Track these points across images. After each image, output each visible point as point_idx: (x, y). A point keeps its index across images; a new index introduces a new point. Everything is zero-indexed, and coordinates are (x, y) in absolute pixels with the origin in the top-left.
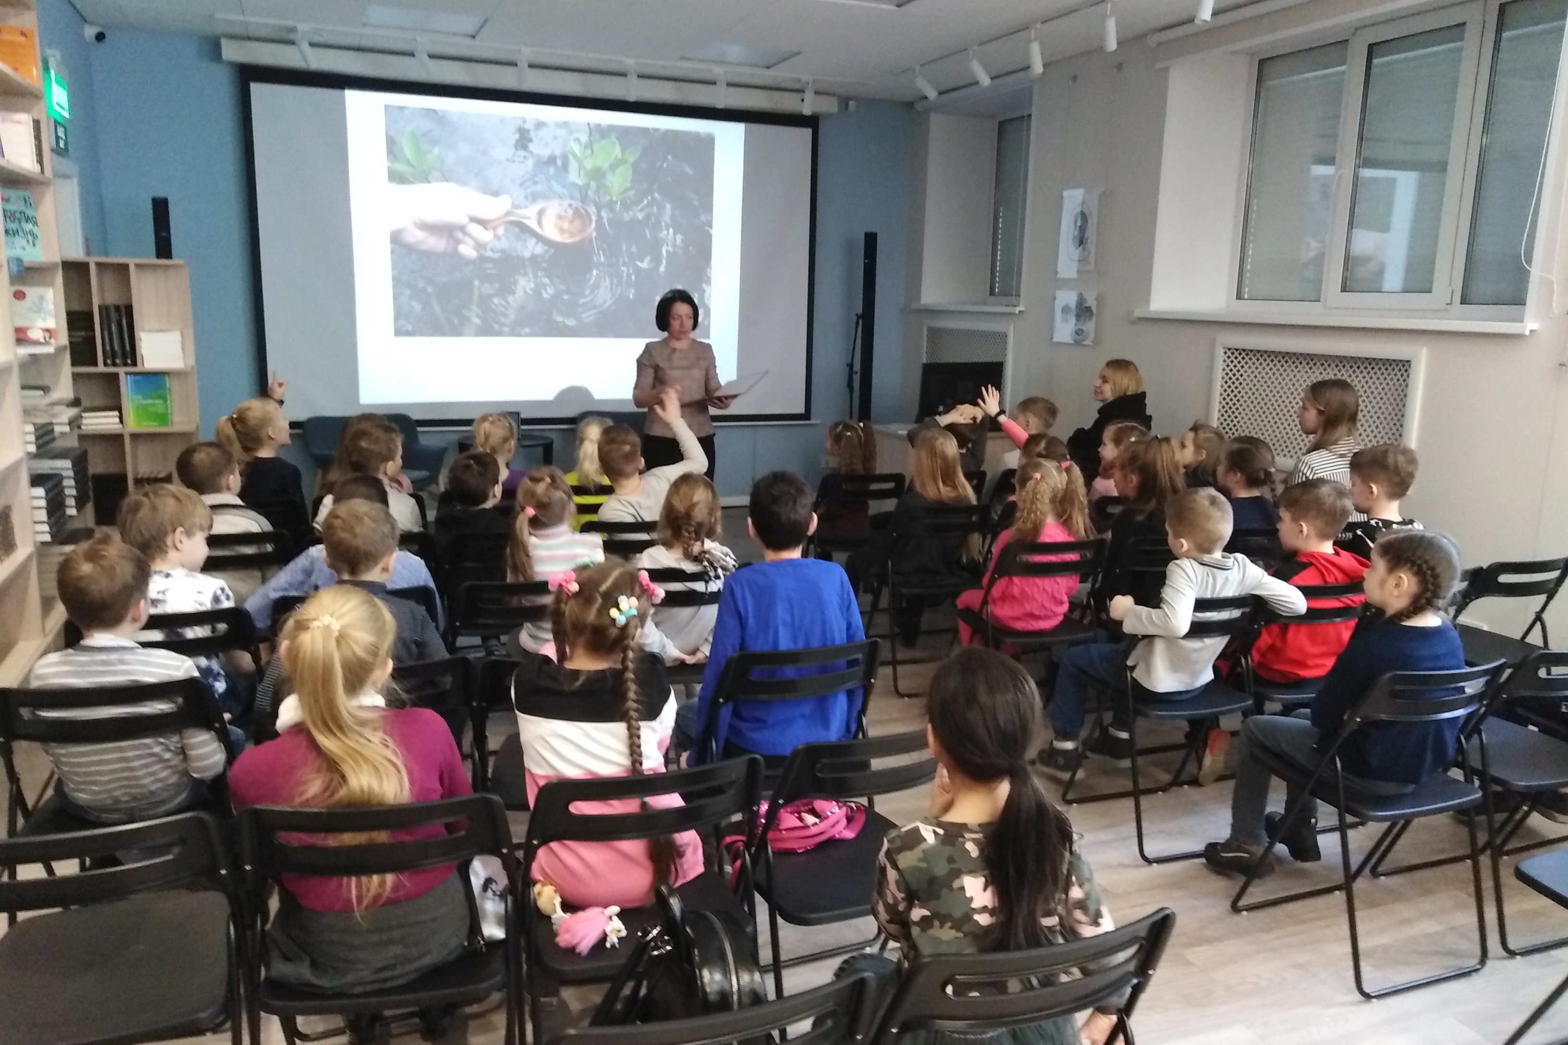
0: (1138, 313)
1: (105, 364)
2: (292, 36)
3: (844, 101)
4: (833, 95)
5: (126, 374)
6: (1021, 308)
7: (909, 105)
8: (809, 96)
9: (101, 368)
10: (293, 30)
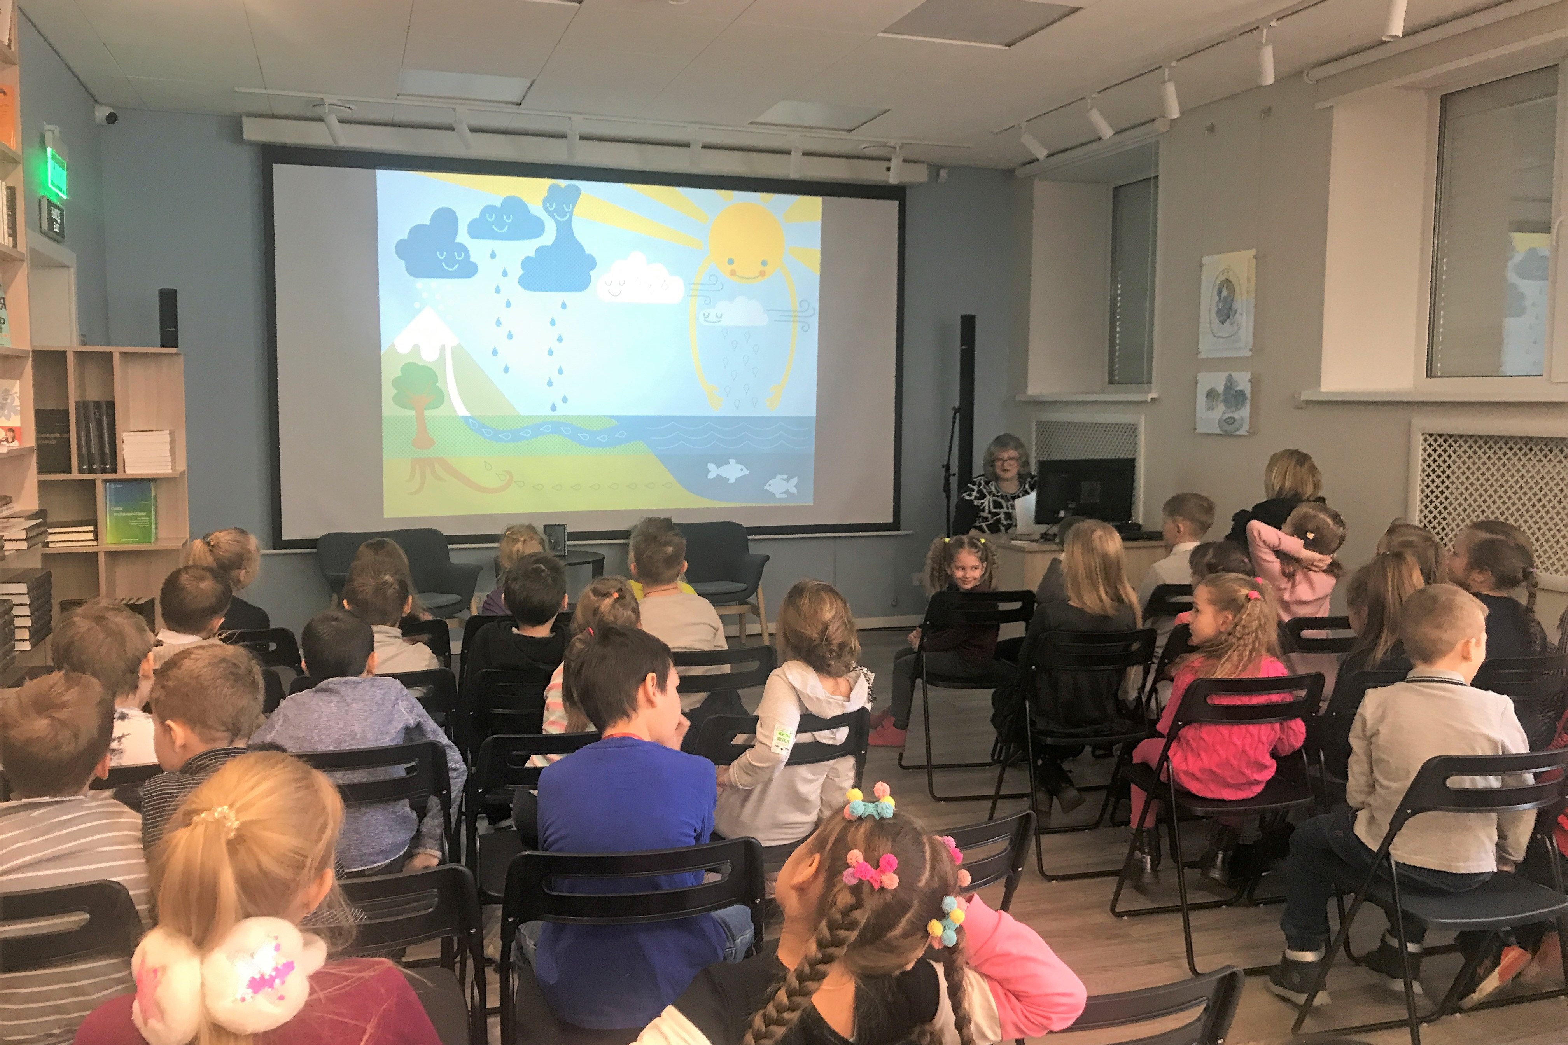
0: (1306, 396)
1: (81, 471)
2: (319, 111)
3: (935, 169)
4: (922, 162)
5: (106, 481)
6: (1155, 396)
7: (1009, 173)
8: (895, 163)
9: (75, 475)
10: (321, 103)
